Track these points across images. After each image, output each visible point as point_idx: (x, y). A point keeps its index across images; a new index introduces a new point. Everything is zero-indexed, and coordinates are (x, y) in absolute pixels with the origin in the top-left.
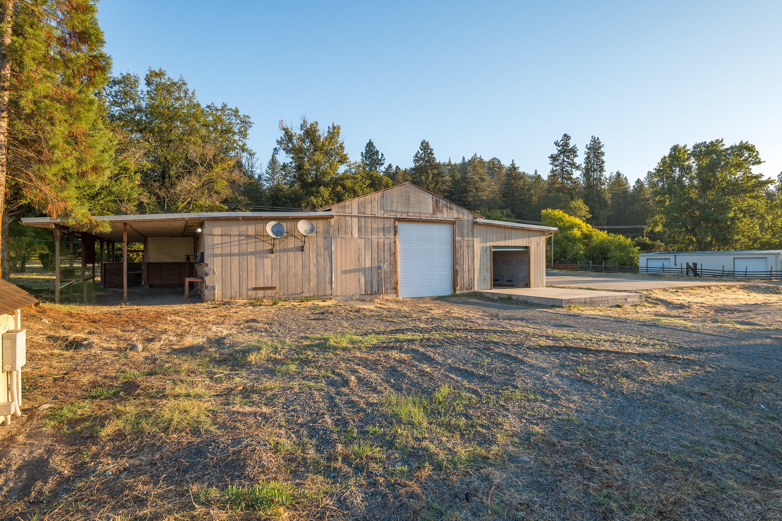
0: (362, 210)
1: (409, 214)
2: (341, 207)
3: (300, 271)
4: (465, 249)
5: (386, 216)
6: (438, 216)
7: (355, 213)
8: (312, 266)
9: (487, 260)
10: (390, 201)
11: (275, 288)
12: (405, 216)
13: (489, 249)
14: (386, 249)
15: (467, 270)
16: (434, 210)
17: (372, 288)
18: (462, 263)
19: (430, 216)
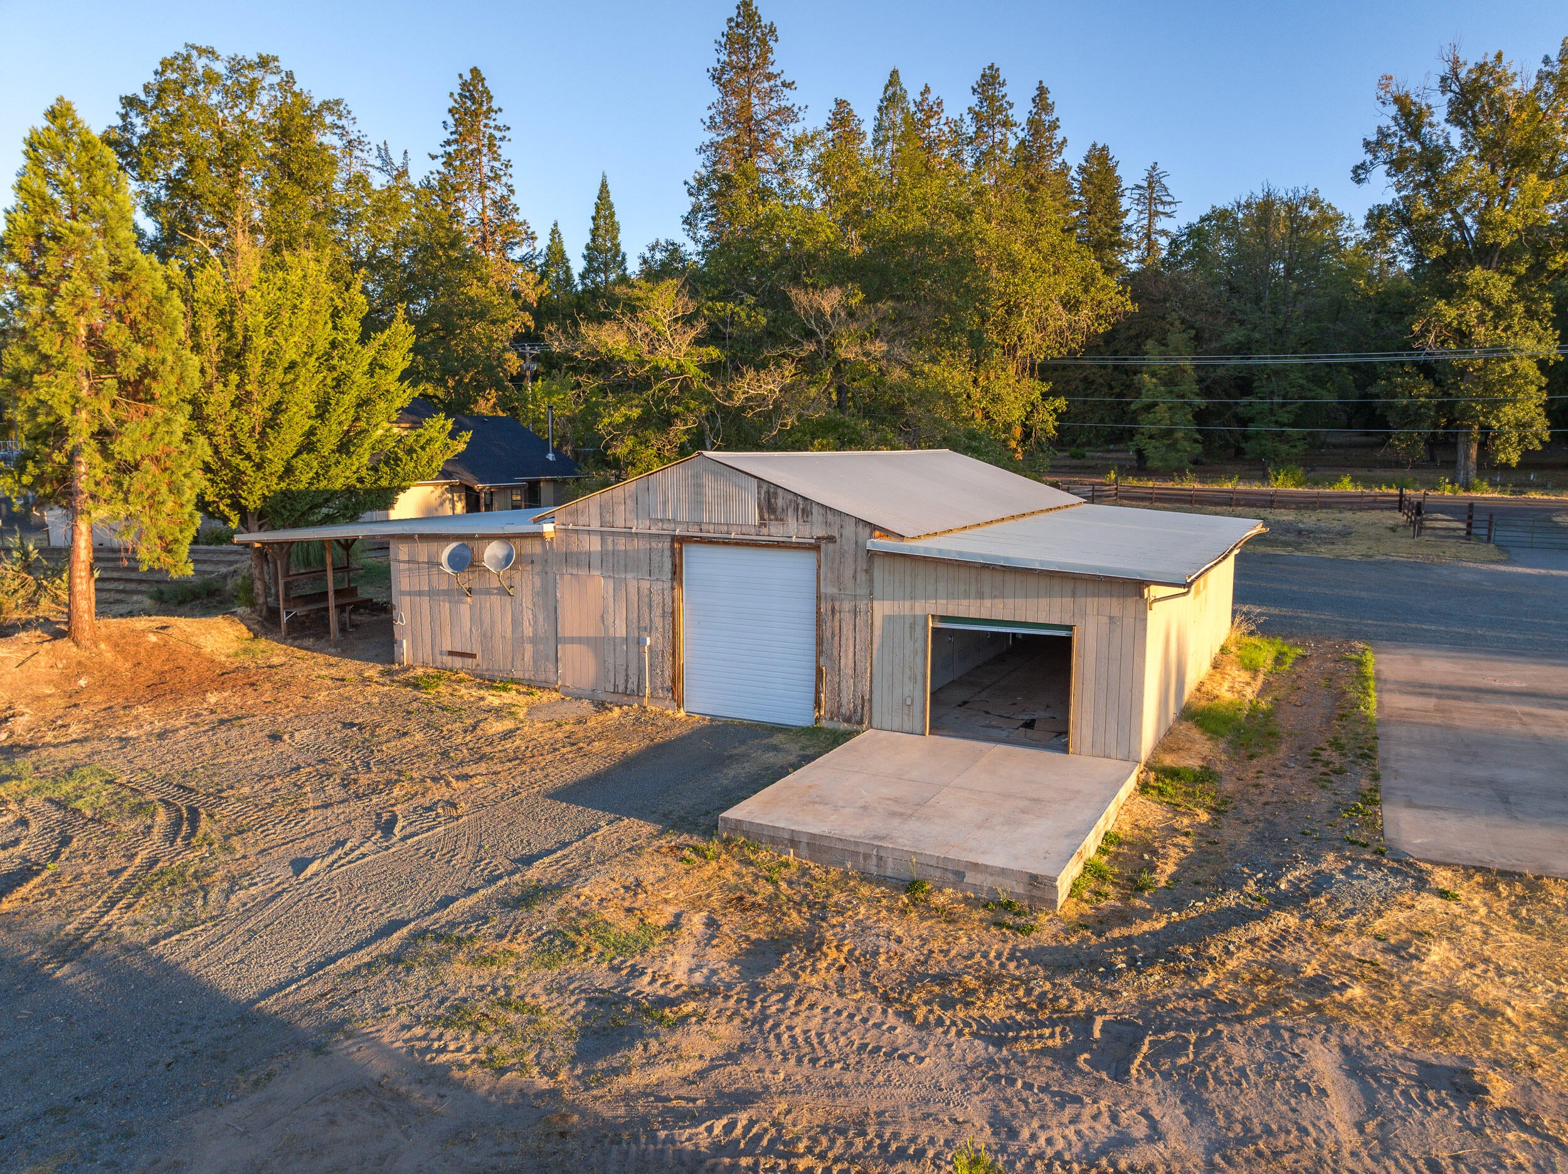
0: (608, 518)
1: (704, 527)
2: (571, 514)
3: (509, 630)
4: (847, 618)
5: (654, 531)
6: (773, 530)
7: (595, 525)
8: (526, 623)
9: (916, 653)
10: (660, 498)
11: (473, 656)
12: (694, 532)
13: (921, 623)
14: (654, 604)
15: (850, 672)
16: (762, 518)
17: (627, 681)
18: (836, 653)
19: (753, 531)
